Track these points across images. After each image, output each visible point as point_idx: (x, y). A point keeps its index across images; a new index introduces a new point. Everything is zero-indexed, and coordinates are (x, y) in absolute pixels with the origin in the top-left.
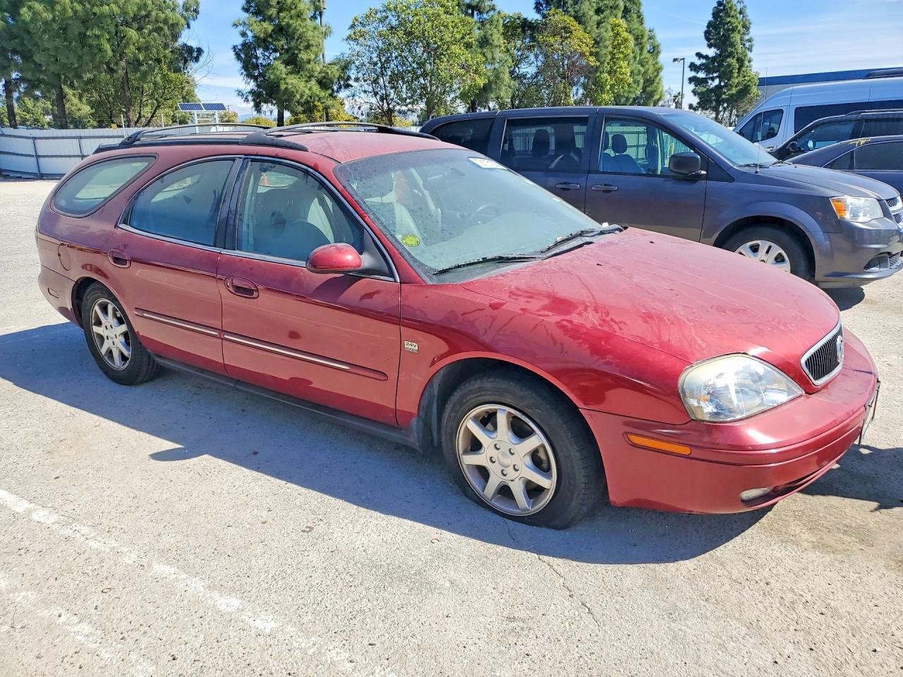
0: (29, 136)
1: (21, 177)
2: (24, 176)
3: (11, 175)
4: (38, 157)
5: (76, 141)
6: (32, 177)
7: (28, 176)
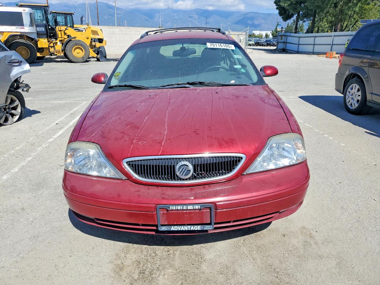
0: (298, 36)
1: (291, 53)
2: (293, 52)
3: (289, 51)
4: (299, 44)
5: (313, 38)
6: (295, 52)
7: (294, 52)
